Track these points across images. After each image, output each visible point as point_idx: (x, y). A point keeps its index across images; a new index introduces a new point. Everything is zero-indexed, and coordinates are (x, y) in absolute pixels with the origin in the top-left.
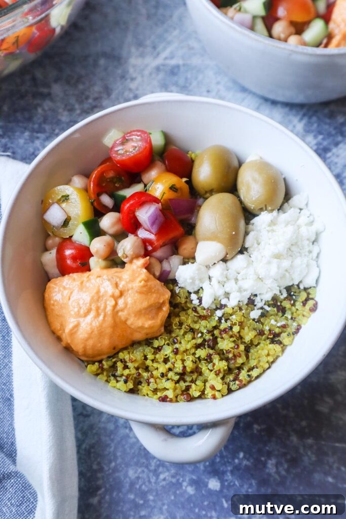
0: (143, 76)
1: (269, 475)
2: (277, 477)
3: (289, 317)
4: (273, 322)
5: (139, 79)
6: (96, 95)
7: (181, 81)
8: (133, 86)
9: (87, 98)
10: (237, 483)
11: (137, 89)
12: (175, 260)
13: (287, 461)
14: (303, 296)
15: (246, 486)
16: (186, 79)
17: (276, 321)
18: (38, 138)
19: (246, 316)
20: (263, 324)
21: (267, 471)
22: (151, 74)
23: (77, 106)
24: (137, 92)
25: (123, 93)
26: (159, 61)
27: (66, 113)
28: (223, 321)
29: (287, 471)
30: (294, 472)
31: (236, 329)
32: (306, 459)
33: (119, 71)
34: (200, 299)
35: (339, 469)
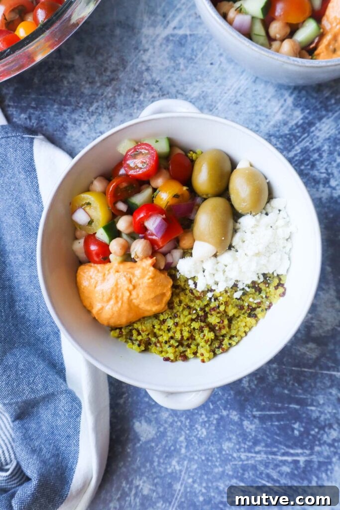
0: (154, 48)
1: (243, 388)
2: (248, 389)
3: (264, 296)
4: (251, 300)
5: (151, 51)
6: (114, 67)
7: (188, 53)
8: (145, 57)
9: (106, 70)
10: (220, 393)
11: (149, 61)
12: (177, 253)
13: (257, 379)
14: (276, 281)
15: (226, 395)
16: (193, 50)
17: (253, 298)
18: (65, 110)
19: (231, 297)
20: (243, 301)
21: (242, 385)
22: (161, 45)
23: (97, 79)
24: (150, 64)
25: (137, 65)
26: (168, 31)
27: (88, 86)
28: (213, 300)
29: (256, 385)
30: (261, 386)
31: (222, 308)
32: (270, 378)
33: (133, 42)
34: (195, 284)
35: (293, 385)
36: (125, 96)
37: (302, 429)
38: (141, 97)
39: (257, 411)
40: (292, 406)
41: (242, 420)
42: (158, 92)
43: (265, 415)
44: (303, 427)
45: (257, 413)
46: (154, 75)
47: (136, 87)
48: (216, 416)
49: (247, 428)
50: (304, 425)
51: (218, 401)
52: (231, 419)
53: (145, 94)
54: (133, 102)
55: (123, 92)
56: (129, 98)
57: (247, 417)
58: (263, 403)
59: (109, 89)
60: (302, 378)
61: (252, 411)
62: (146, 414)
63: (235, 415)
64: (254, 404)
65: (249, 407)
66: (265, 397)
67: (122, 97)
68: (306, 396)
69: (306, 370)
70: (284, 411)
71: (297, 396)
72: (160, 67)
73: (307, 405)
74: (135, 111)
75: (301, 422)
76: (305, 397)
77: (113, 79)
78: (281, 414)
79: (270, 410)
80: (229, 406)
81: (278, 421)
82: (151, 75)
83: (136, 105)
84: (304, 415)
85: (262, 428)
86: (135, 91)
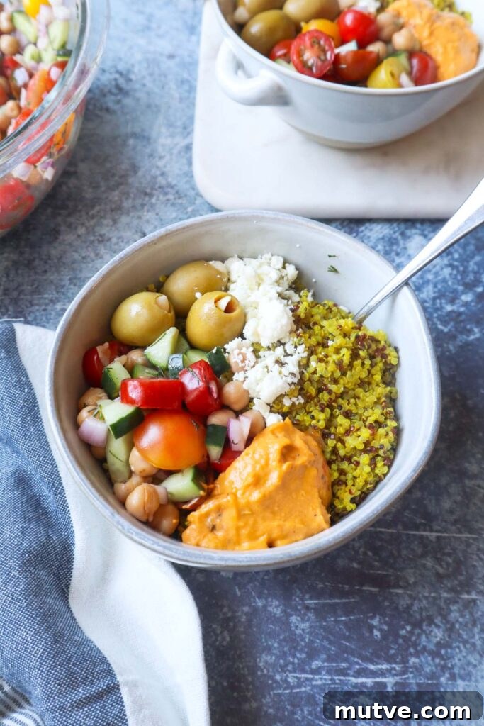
0: (171, 154)
5: (168, 157)
6: (123, 173)
8: (161, 164)
9: (113, 175)
11: (165, 166)
18: (59, 214)
22: (180, 153)
23: (102, 184)
24: (166, 170)
25: (150, 171)
27: (90, 190)
33: (148, 150)
35: (365, 554)
36: (134, 199)
37: (385, 627)
38: (154, 200)
39: (311, 598)
40: (365, 588)
41: (288, 615)
42: (174, 195)
43: (324, 605)
44: (386, 623)
45: (311, 602)
46: (170, 180)
47: (148, 191)
48: (246, 609)
49: (297, 627)
50: (387, 619)
51: (249, 583)
52: (271, 613)
53: (158, 197)
54: (143, 205)
55: (132, 195)
56: (139, 202)
57: (295, 609)
58: (321, 586)
59: (116, 193)
60: (379, 543)
61: (302, 599)
63: (276, 607)
64: (306, 587)
65: (298, 592)
66: (323, 575)
67: (130, 201)
68: (387, 571)
69: (383, 530)
70: (354, 598)
71: (371, 572)
72: (177, 171)
73: (389, 587)
74: (145, 213)
75: (383, 615)
76: (385, 573)
77: (121, 184)
78: (350, 603)
79: (331, 596)
80: (266, 591)
81: (346, 615)
82: (166, 179)
83: (146, 208)
84: (387, 604)
85: (321, 627)
86: (146, 194)
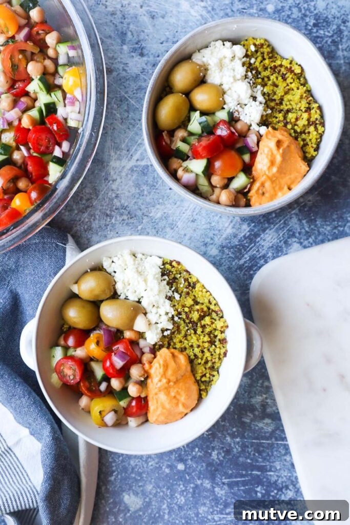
0: (121, 178)
1: (213, 460)
2: (217, 461)
5: (119, 180)
6: (88, 196)
7: (150, 180)
8: (114, 187)
9: (81, 199)
10: (194, 465)
11: (118, 189)
13: (223, 452)
15: (199, 467)
16: (154, 178)
21: (212, 458)
22: (127, 175)
23: (74, 207)
24: (118, 192)
25: (108, 194)
26: (132, 163)
27: (67, 213)
29: (224, 457)
30: (228, 457)
32: (235, 450)
33: (103, 174)
35: (254, 455)
36: (99, 220)
37: (264, 492)
38: (113, 221)
39: (225, 479)
40: (254, 472)
41: (214, 488)
42: (127, 215)
43: (232, 482)
44: (264, 489)
45: (226, 481)
46: (123, 201)
47: (108, 212)
48: (192, 485)
49: (218, 493)
50: (265, 487)
51: (193, 472)
52: (205, 487)
53: (116, 218)
54: (106, 225)
55: (97, 217)
56: (103, 222)
57: (217, 484)
58: (230, 472)
59: (86, 215)
60: (262, 449)
61: (221, 479)
62: (134, 488)
63: (208, 484)
64: (223, 473)
65: (219, 476)
66: (232, 466)
67: (97, 222)
68: (266, 463)
69: (264, 441)
70: (248, 477)
71: (257, 464)
72: (127, 194)
73: (267, 471)
74: (109, 232)
75: (263, 486)
76: (264, 464)
77: (88, 207)
78: (245, 480)
79: (236, 477)
80: (202, 476)
81: (244, 486)
82: (120, 201)
83: (109, 227)
84: (265, 480)
85: (231, 493)
86: (107, 215)
